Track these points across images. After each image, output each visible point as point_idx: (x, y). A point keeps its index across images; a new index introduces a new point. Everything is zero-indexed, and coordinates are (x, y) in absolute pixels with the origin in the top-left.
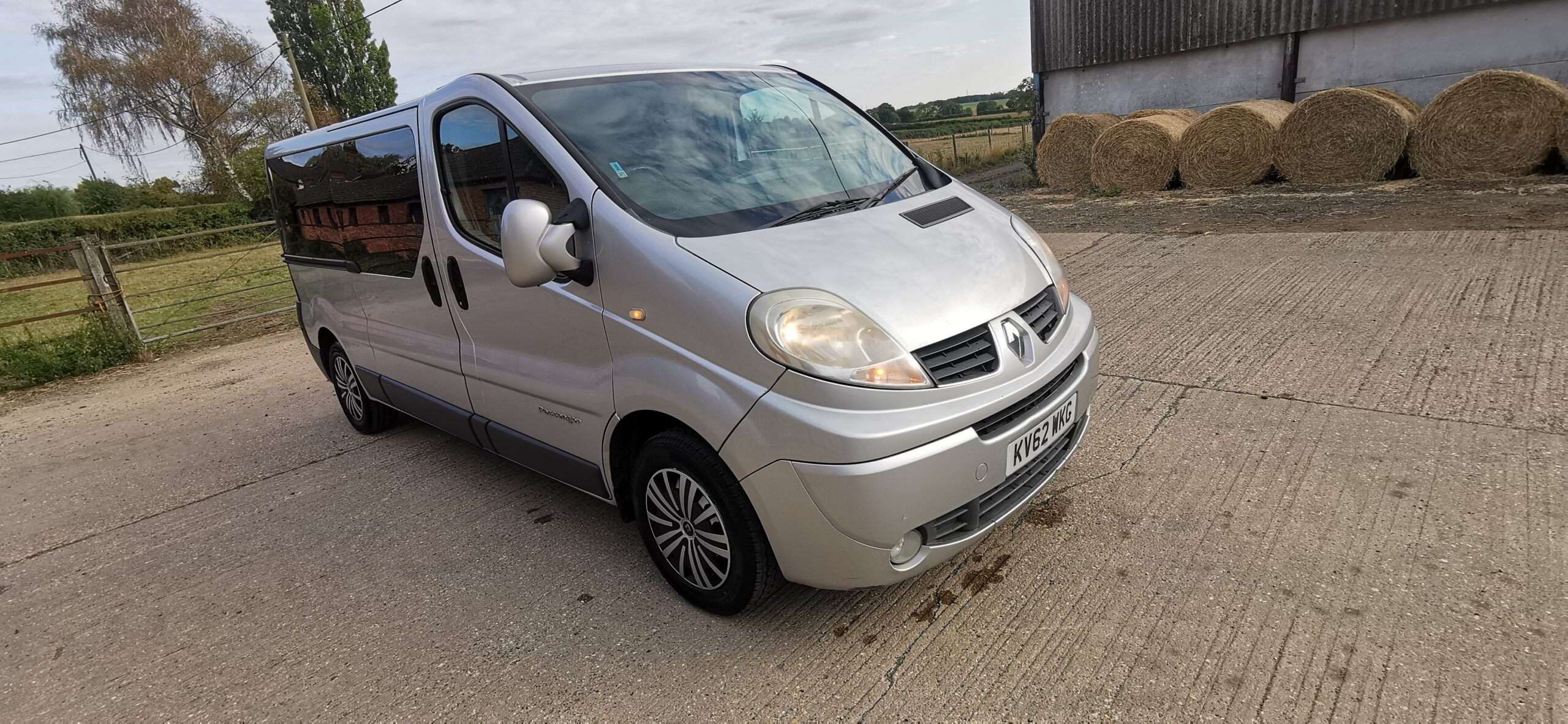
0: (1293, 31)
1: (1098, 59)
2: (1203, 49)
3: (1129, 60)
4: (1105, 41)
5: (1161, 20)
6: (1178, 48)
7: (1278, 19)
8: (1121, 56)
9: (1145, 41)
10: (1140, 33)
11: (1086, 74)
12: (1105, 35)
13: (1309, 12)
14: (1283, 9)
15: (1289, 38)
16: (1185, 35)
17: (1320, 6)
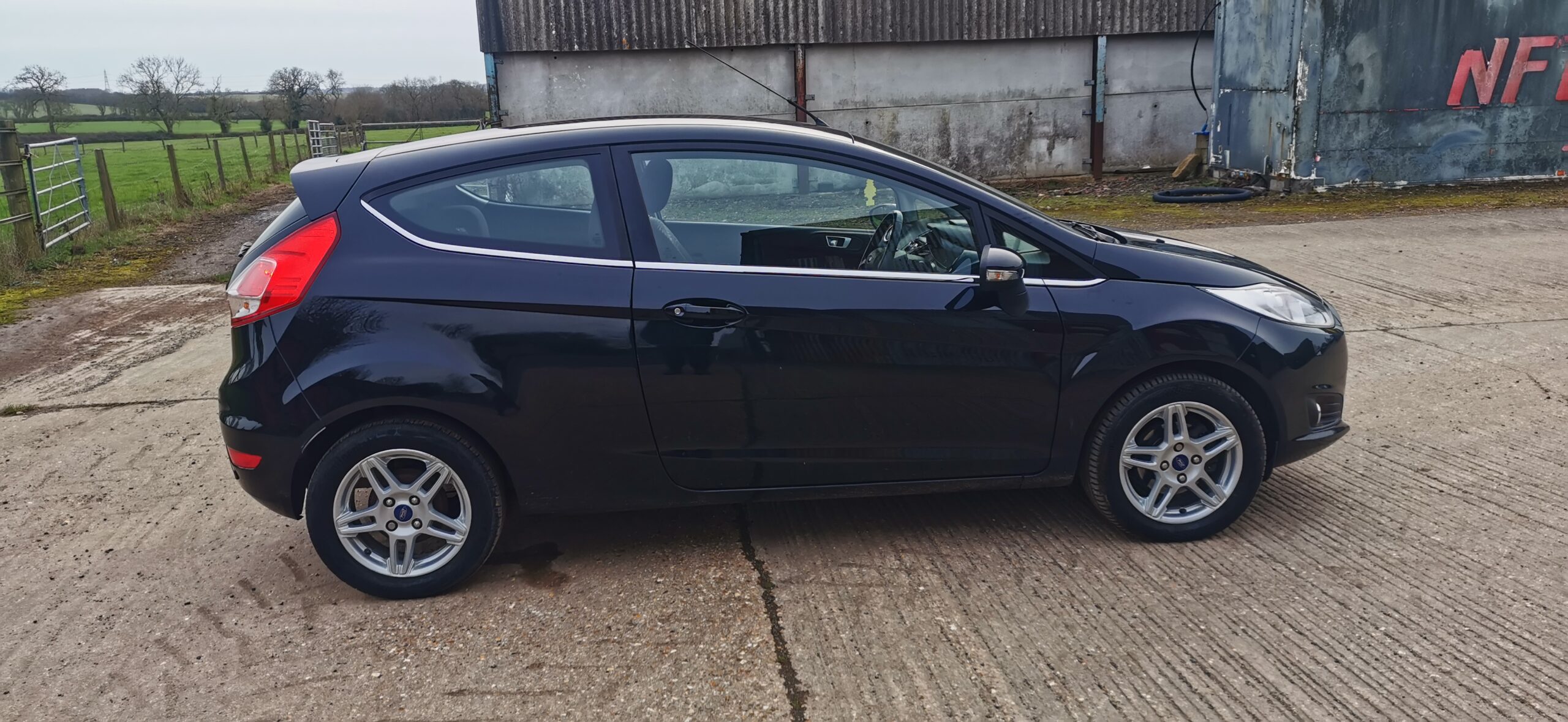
0: (803, 42)
1: (580, 44)
2: (709, 49)
3: (621, 52)
4: (588, 21)
6: (681, 42)
7: (786, 27)
8: (611, 44)
9: (640, 28)
10: (634, 19)
11: (560, 63)
12: (587, 15)
13: (816, 24)
14: (791, 17)
15: (800, 49)
16: (689, 30)
17: (826, 19)
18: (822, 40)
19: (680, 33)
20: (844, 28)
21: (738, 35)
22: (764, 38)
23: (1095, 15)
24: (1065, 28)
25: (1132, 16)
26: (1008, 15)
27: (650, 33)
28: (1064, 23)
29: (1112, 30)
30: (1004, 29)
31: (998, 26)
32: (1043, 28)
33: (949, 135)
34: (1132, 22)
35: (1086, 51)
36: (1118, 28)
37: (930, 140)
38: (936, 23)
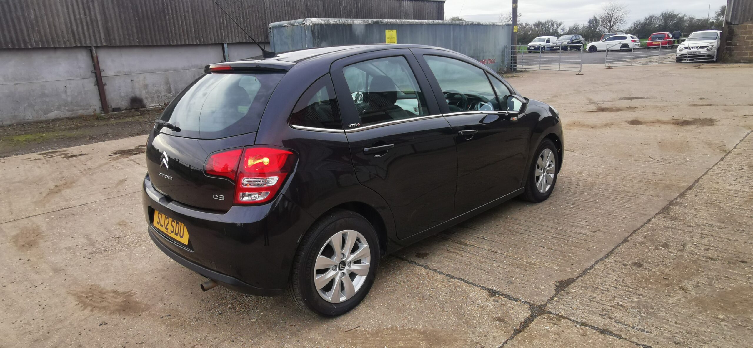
13: (100, 37)
14: (86, 33)
15: (94, 49)
18: (104, 44)
20: (114, 39)
22: (74, 43)
23: (222, 36)
24: (211, 40)
25: (235, 36)
26: (188, 34)
28: (210, 38)
29: (229, 41)
30: (187, 40)
31: (184, 39)
32: (203, 40)
33: (170, 84)
34: (235, 38)
35: (220, 49)
36: (231, 40)
37: (162, 86)
38: (158, 37)
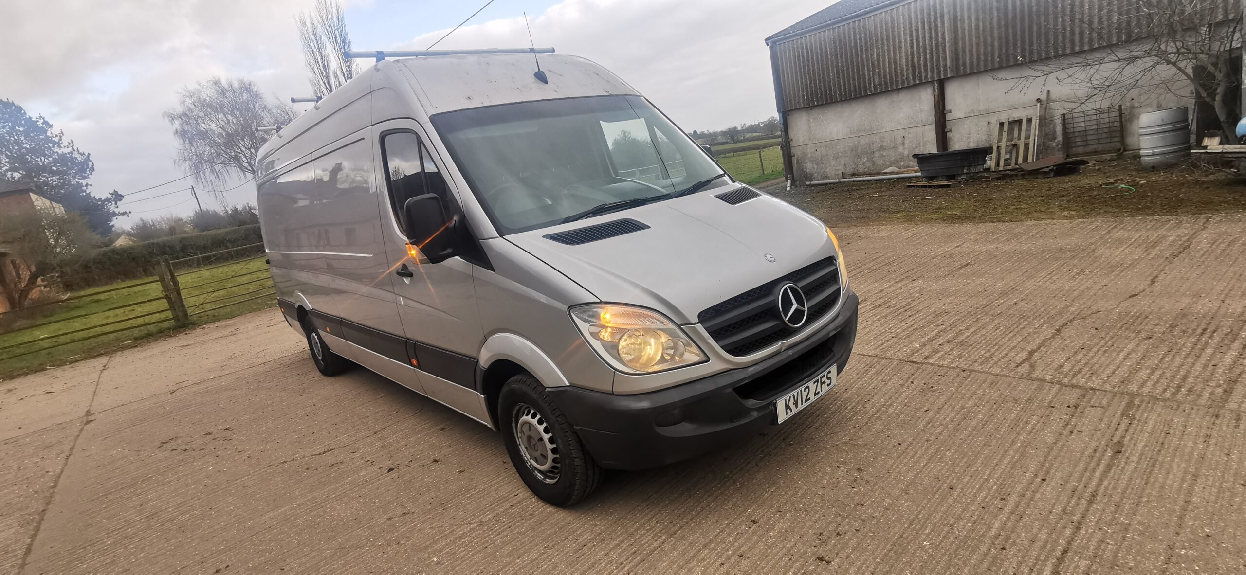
0: (936, 79)
1: (817, 102)
2: (881, 93)
3: (836, 102)
4: (820, 89)
5: (853, 74)
6: (866, 91)
7: (926, 71)
8: (831, 99)
9: (845, 89)
10: (842, 84)
11: (813, 111)
12: (819, 86)
16: (870, 84)
17: (952, 61)
19: (865, 86)
21: (897, 82)
27: (850, 90)
